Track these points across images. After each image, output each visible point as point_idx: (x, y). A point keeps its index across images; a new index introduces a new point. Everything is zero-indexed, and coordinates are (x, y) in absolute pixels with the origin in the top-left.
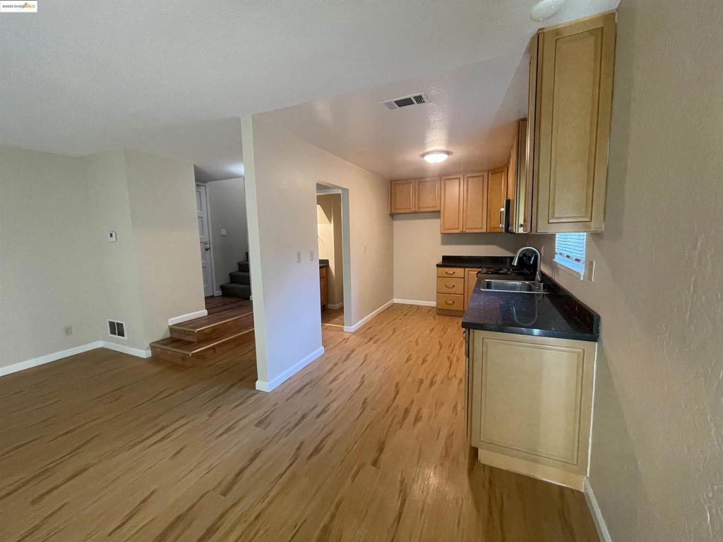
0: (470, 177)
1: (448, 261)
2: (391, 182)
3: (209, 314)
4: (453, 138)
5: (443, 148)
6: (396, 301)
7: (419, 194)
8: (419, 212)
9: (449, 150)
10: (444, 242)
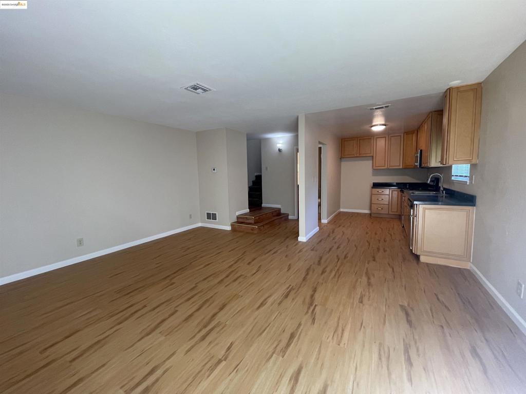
0: (392, 136)
1: (376, 185)
2: (342, 140)
3: (250, 211)
4: (388, 118)
5: (383, 123)
6: (342, 210)
7: (360, 146)
8: (359, 156)
9: (387, 124)
10: (374, 175)
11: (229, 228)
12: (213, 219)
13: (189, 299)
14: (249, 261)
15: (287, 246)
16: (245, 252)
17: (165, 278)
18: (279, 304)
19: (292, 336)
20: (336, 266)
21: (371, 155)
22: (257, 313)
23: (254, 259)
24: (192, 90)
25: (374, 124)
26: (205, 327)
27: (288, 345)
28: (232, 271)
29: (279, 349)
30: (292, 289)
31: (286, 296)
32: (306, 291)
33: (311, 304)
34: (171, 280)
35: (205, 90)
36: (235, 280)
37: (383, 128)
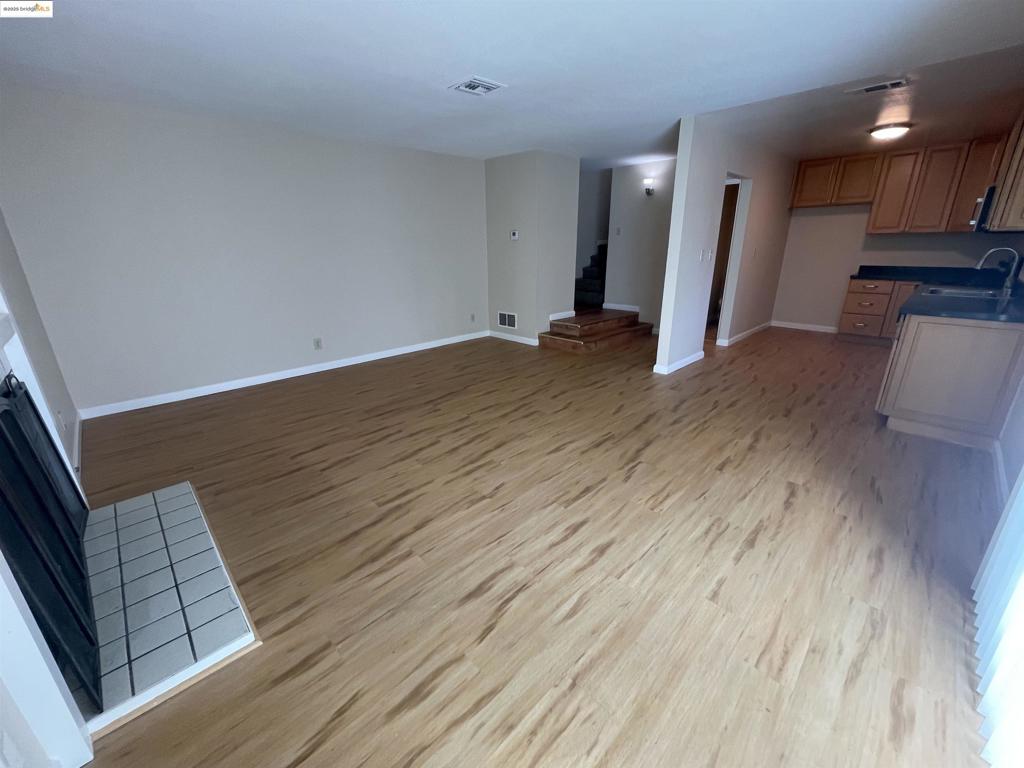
0: (936, 151)
1: (867, 272)
2: (801, 163)
3: (576, 315)
6: (774, 323)
7: (843, 177)
8: (838, 205)
9: (913, 122)
10: (866, 247)
11: (535, 342)
12: (509, 325)
13: (457, 431)
14: (556, 394)
15: (629, 379)
16: (552, 381)
17: (428, 402)
18: (583, 453)
19: (587, 490)
20: (705, 416)
21: (867, 200)
22: (547, 457)
23: (563, 393)
24: (467, 89)
25: (879, 123)
26: (472, 462)
27: (577, 498)
28: (525, 405)
29: (564, 499)
30: (613, 437)
31: (598, 445)
32: (633, 444)
33: (632, 460)
34: (436, 405)
35: (488, 89)
36: (527, 416)
37: (902, 132)
